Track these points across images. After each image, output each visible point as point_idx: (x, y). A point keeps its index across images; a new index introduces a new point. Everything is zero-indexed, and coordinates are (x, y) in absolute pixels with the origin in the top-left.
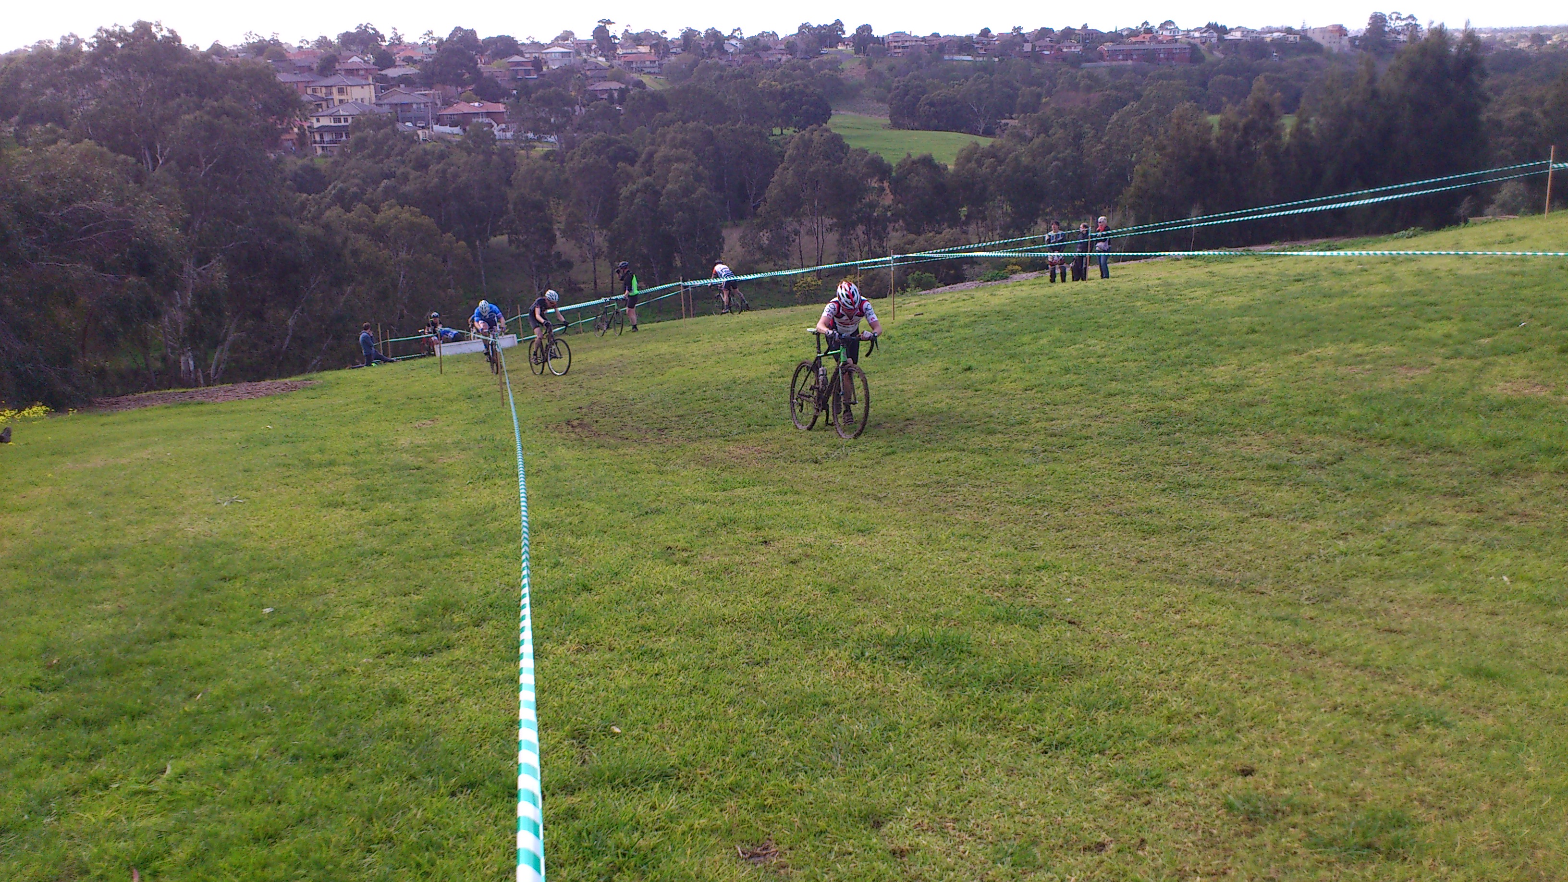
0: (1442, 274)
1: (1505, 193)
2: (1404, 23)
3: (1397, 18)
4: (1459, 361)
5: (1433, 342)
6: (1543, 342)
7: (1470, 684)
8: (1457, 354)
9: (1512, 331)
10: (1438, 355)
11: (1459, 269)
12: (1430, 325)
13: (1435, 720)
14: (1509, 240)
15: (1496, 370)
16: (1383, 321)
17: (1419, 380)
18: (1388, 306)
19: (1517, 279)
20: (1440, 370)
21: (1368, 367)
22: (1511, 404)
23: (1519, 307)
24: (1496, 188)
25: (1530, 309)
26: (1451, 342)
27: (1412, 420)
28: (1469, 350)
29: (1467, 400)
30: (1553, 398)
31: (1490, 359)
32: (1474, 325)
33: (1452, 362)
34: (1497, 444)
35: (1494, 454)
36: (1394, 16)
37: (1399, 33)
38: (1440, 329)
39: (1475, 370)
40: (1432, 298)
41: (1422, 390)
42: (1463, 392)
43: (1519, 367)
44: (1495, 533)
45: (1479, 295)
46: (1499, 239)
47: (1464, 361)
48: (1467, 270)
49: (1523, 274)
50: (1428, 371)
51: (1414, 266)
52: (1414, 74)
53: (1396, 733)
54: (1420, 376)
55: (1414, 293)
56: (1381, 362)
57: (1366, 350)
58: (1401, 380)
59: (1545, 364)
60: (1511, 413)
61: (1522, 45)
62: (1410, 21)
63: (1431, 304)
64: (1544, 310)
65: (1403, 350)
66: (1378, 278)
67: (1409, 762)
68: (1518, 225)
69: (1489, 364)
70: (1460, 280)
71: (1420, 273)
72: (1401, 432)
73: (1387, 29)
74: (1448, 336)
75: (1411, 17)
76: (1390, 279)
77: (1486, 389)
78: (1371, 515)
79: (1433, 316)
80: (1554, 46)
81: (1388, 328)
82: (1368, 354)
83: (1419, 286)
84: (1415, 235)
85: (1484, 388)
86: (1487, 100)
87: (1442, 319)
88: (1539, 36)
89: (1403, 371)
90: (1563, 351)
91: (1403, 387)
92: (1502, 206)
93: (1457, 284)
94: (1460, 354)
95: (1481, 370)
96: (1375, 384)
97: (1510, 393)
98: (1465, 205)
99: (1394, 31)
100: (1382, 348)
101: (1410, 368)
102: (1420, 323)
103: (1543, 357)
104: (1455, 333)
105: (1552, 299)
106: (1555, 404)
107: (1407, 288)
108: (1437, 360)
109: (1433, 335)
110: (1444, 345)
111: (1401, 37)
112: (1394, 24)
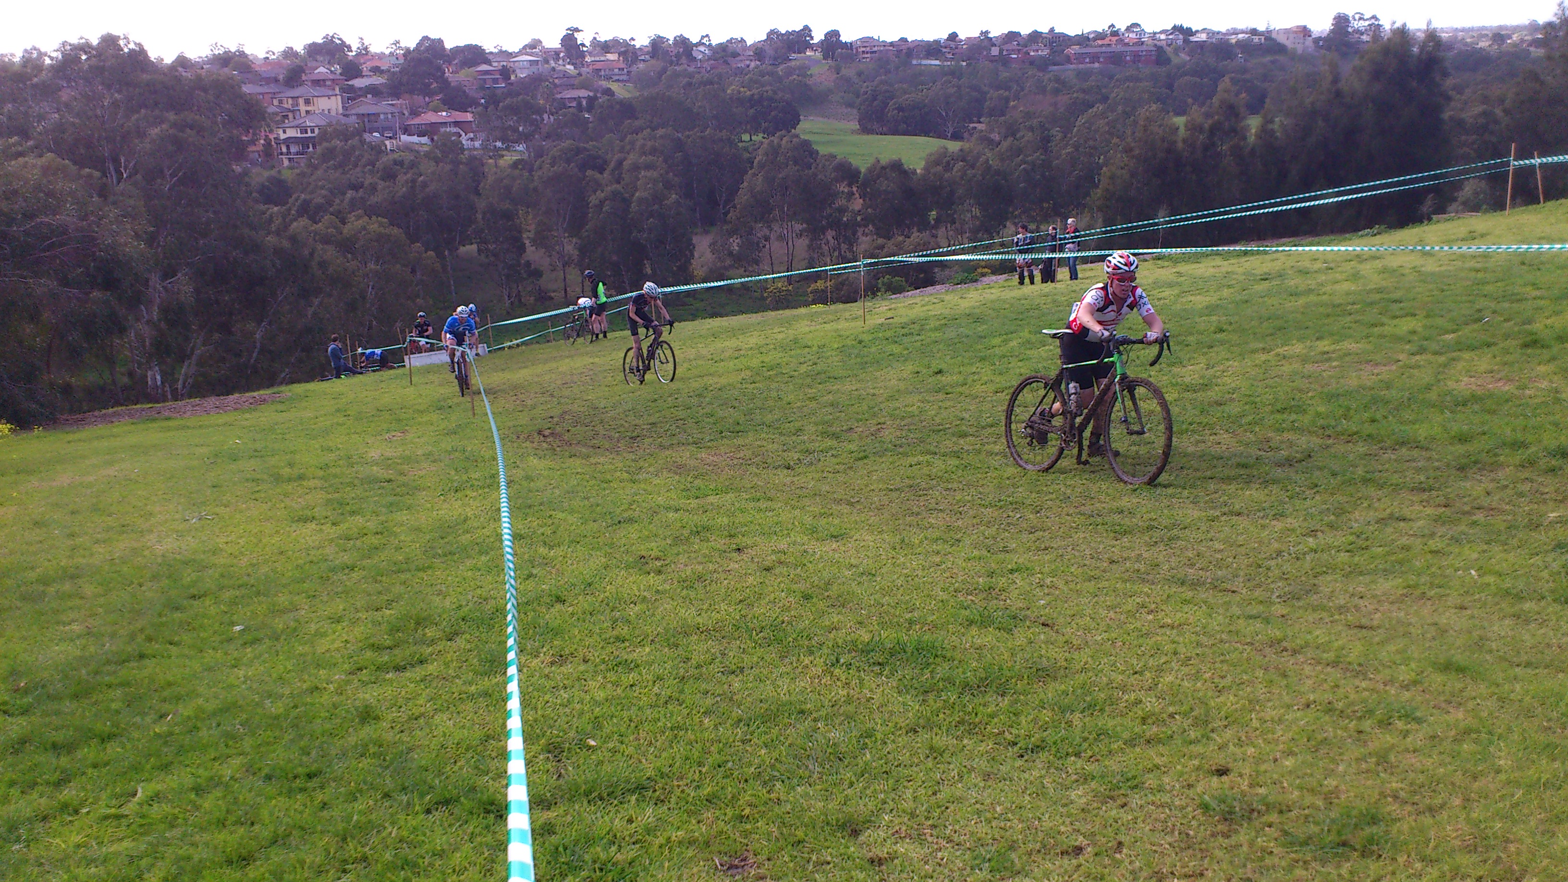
0: (1407, 271)
1: (1467, 191)
2: (1367, 23)
3: (1360, 19)
4: (1423, 357)
5: (1401, 339)
6: (1507, 336)
7: (1439, 678)
8: (1422, 351)
9: (1476, 326)
10: (1403, 351)
11: (1422, 266)
12: (1395, 322)
13: (1407, 716)
14: (1472, 237)
15: (1460, 365)
16: (1349, 319)
17: (1385, 377)
18: (1354, 304)
19: (1480, 275)
20: (1406, 366)
21: (1334, 364)
22: (1475, 398)
23: (1482, 303)
24: (1457, 186)
25: (1493, 305)
26: (1415, 338)
27: (1378, 416)
28: (1434, 346)
29: (1433, 396)
30: (1516, 392)
31: (1455, 354)
32: (1439, 321)
33: (1418, 357)
34: (1463, 439)
35: (1460, 449)
36: (1357, 17)
37: (1362, 34)
38: (1405, 325)
39: (1440, 366)
40: (1398, 295)
41: (1388, 386)
42: (1428, 388)
43: (1483, 362)
44: (1463, 528)
45: (1443, 291)
46: (1461, 236)
47: (1429, 357)
48: (1430, 266)
49: (1485, 270)
50: (1394, 367)
51: (1378, 264)
52: (1377, 74)
53: (1369, 730)
54: (1386, 372)
55: (1379, 291)
56: (1347, 359)
57: (1333, 347)
58: (1366, 377)
59: (1507, 358)
60: (1476, 407)
61: (1483, 44)
62: (1373, 21)
63: (1395, 301)
64: (1506, 305)
65: (1369, 347)
66: (1344, 276)
67: (1382, 758)
68: (1479, 222)
69: (1454, 359)
70: (1423, 277)
71: (1384, 270)
72: (1369, 429)
73: (1350, 30)
74: (1414, 332)
75: (1374, 17)
76: (1355, 276)
77: (1451, 384)
78: (1340, 512)
79: (1398, 313)
80: (1515, 45)
81: (1353, 325)
82: (1334, 352)
83: (1384, 284)
84: (1379, 233)
85: (1449, 383)
86: (1449, 99)
87: (1406, 315)
88: (1499, 36)
89: (1369, 367)
90: (1526, 346)
91: (1369, 384)
92: (1465, 203)
93: (1420, 281)
94: (1425, 350)
95: (1445, 366)
96: (1342, 381)
97: (1474, 388)
98: (1429, 203)
99: (1357, 31)
100: (1348, 345)
101: (1377, 365)
102: (1385, 320)
103: (1507, 352)
104: (1420, 329)
105: (1514, 295)
106: (1519, 398)
107: (1372, 286)
108: (1402, 356)
109: (1398, 331)
110: (1409, 342)
111: (1365, 38)
112: (1357, 25)
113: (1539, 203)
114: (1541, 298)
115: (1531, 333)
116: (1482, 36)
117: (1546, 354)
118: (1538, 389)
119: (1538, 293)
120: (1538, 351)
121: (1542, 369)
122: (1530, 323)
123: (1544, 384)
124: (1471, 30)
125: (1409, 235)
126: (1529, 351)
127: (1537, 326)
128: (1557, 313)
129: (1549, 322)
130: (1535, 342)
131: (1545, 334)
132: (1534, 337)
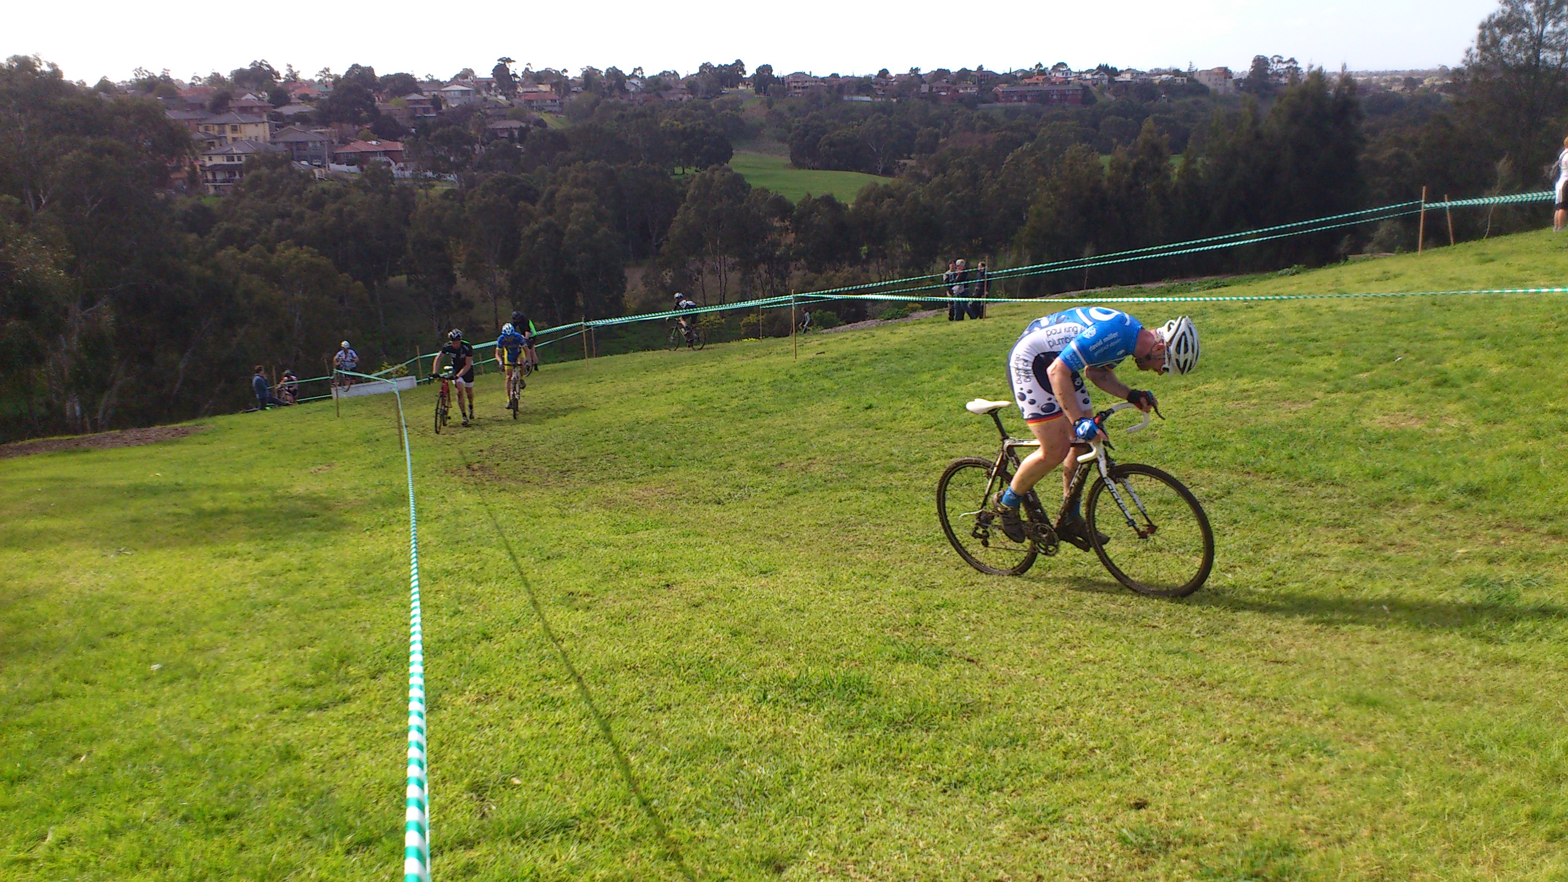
0: (1324, 311)
1: (1382, 232)
2: (1285, 66)
3: (1279, 62)
4: (1339, 395)
5: (1317, 378)
6: (1418, 375)
7: (1351, 712)
8: (1338, 389)
9: (1388, 365)
10: (1319, 389)
11: (1338, 305)
12: (1313, 360)
13: (1319, 749)
14: (1386, 277)
15: (1375, 403)
16: (1268, 357)
17: (1302, 414)
18: (1273, 342)
19: (1393, 315)
20: (1322, 404)
21: (1254, 401)
22: (1388, 436)
23: (1394, 343)
24: (1374, 227)
25: (1405, 344)
26: (1332, 377)
27: (1296, 453)
28: (1349, 385)
29: (1348, 433)
30: (1427, 430)
31: (1369, 393)
32: (1355, 361)
33: (1333, 396)
34: (1377, 476)
35: (1374, 486)
36: (1276, 59)
37: (1281, 76)
38: (1322, 364)
39: (1355, 403)
40: (1314, 334)
41: (1305, 423)
42: (1344, 425)
43: (1397, 400)
44: (1375, 563)
45: (1358, 330)
46: (1376, 276)
47: (1345, 395)
48: (1346, 306)
49: (1398, 310)
50: (1311, 405)
51: (1296, 303)
52: (1295, 116)
53: (1282, 763)
54: (1304, 409)
55: (1295, 330)
56: (1266, 397)
57: (1251, 386)
58: (1285, 414)
59: (1419, 397)
60: (1390, 445)
61: (1396, 88)
62: (1291, 64)
63: (1313, 340)
64: (1418, 345)
65: (1287, 385)
66: (1262, 315)
67: (1295, 791)
68: (1393, 263)
69: (1368, 398)
70: (1339, 316)
71: (1302, 310)
72: (1286, 466)
73: (1269, 72)
74: (1329, 371)
75: (1292, 60)
76: (1274, 316)
77: (1365, 422)
78: (1258, 547)
79: (1315, 352)
80: (1426, 90)
81: (1273, 364)
82: (1253, 389)
83: (1301, 323)
84: (1298, 273)
86: (1364, 141)
87: (1323, 354)
88: (1411, 80)
89: (1287, 405)
90: (1437, 385)
91: (1287, 421)
92: (1380, 243)
93: (1337, 320)
94: (1341, 388)
95: (1360, 404)
96: (1260, 418)
97: (1387, 425)
98: (1345, 244)
99: (1276, 74)
100: (1267, 383)
101: (1294, 402)
102: (1303, 359)
103: (1419, 391)
104: (1336, 368)
105: (1425, 334)
106: (1430, 436)
107: (1290, 325)
108: (1319, 394)
109: (1315, 370)
110: (1325, 380)
111: (1283, 80)
112: (1276, 67)
113: (1449, 244)
114: (1451, 338)
115: (1442, 373)
116: (1394, 81)
117: (1455, 393)
118: (1448, 427)
119: (1446, 333)
120: (1448, 390)
121: (1452, 407)
122: (1440, 362)
123: (1454, 423)
124: (1385, 73)
125: (1326, 275)
126: (1439, 390)
127: (1447, 366)
128: (1466, 353)
129: (1458, 361)
130: (1446, 381)
131: (1455, 374)
132: (1444, 376)
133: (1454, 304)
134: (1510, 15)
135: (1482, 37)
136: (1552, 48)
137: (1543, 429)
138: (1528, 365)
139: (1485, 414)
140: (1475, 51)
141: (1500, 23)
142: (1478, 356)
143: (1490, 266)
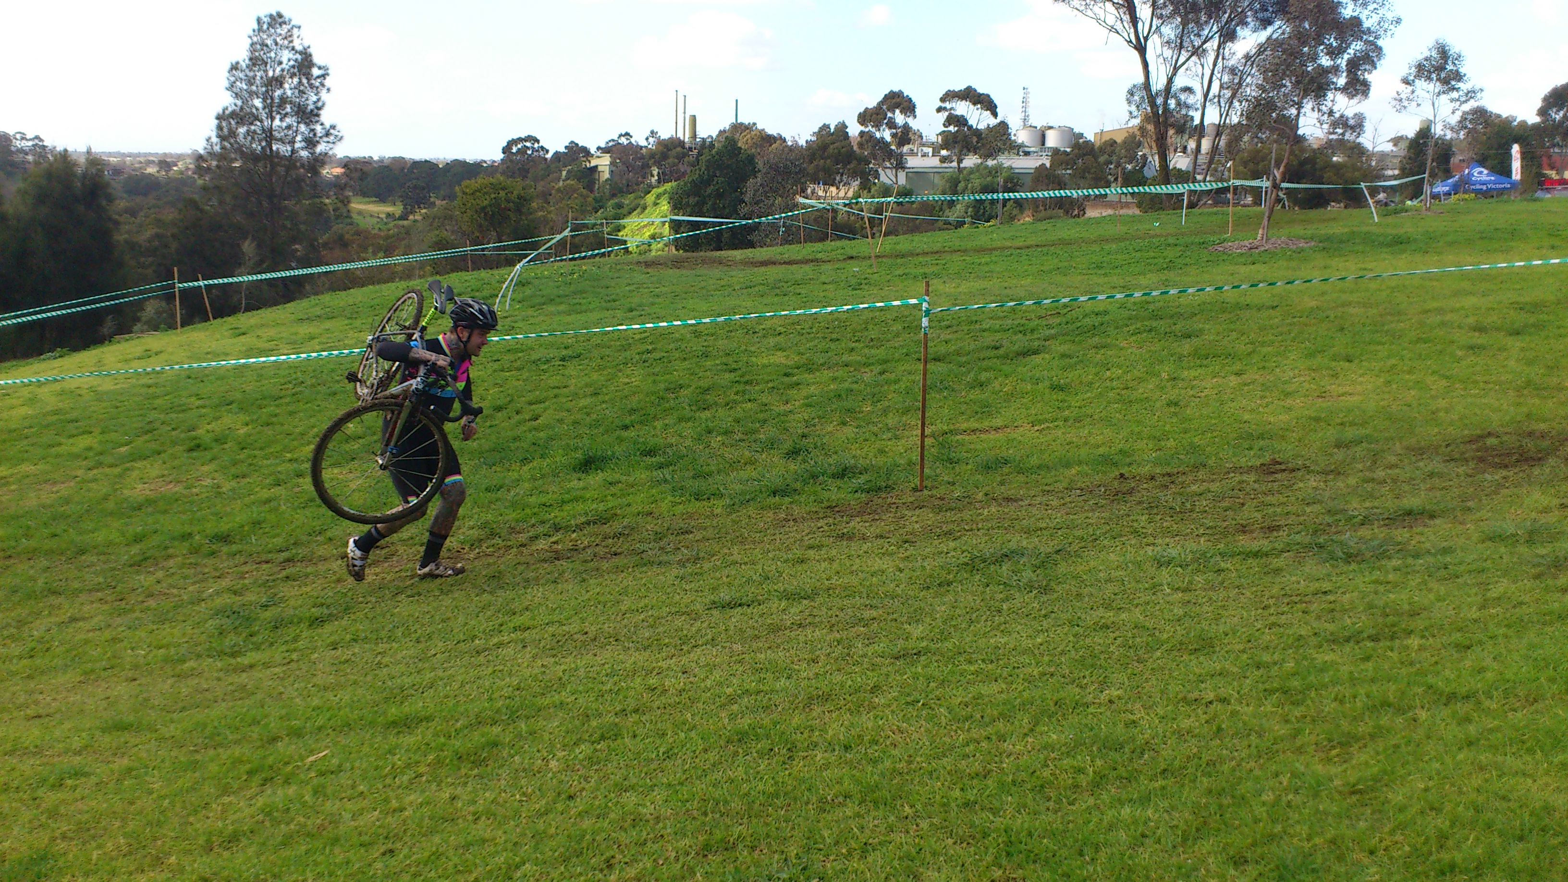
0: (83, 392)
1: (150, 309)
2: (30, 143)
3: (22, 139)
4: (100, 470)
5: (77, 456)
6: (174, 443)
7: (107, 739)
8: (99, 465)
9: (147, 437)
10: (80, 467)
11: (99, 385)
12: (71, 441)
13: (76, 774)
14: (147, 355)
15: (135, 474)
16: (25, 442)
17: (64, 493)
18: (31, 427)
19: (151, 390)
20: (84, 481)
21: (13, 487)
22: (150, 502)
23: (154, 415)
24: (139, 305)
25: (162, 416)
26: (91, 454)
27: (58, 531)
28: (108, 459)
29: (110, 505)
30: (185, 492)
31: (128, 465)
32: (113, 436)
33: (95, 471)
34: (138, 539)
35: (135, 549)
36: (18, 136)
37: (27, 154)
38: (84, 442)
39: (116, 476)
40: (74, 415)
41: (67, 501)
42: (106, 498)
43: (154, 469)
44: (137, 614)
45: (117, 407)
46: (138, 355)
47: (107, 470)
48: (107, 386)
49: (156, 385)
50: (72, 484)
51: (57, 387)
52: (42, 197)
53: (42, 795)
54: (65, 489)
55: (56, 412)
56: (27, 481)
57: (10, 471)
58: (47, 495)
59: (176, 463)
60: (150, 509)
61: (151, 170)
62: (37, 141)
63: (72, 421)
64: (174, 416)
65: (48, 467)
66: (20, 401)
68: (154, 341)
69: (128, 469)
70: (99, 396)
71: (62, 393)
72: (53, 544)
73: (13, 149)
74: (90, 449)
75: (37, 137)
76: (32, 401)
77: (127, 492)
78: (21, 623)
79: (75, 432)
80: (181, 173)
81: (31, 449)
82: (11, 476)
83: (60, 405)
84: (61, 356)
85: (125, 492)
86: (117, 223)
87: (84, 433)
88: (165, 163)
89: (48, 487)
90: (191, 450)
91: (48, 502)
92: (148, 323)
93: (97, 400)
94: (101, 464)
95: (120, 476)
96: (21, 503)
97: (148, 493)
98: (109, 324)
99: (21, 151)
100: (27, 468)
101: (55, 483)
102: (63, 440)
103: (174, 457)
104: (96, 446)
105: (180, 406)
106: (186, 497)
107: (49, 408)
108: (80, 473)
109: (75, 450)
110: (86, 458)
111: (30, 158)
112: (19, 144)
113: (209, 320)
114: (204, 407)
115: (195, 438)
116: (149, 163)
117: (209, 455)
118: (203, 486)
119: (200, 402)
120: (202, 454)
121: (206, 468)
122: (193, 429)
123: (208, 482)
124: (139, 155)
125: (88, 357)
126: (195, 454)
127: (200, 432)
128: (217, 419)
129: (209, 427)
130: (198, 446)
131: (207, 439)
132: (197, 442)
133: (207, 376)
134: (242, 109)
135: (220, 128)
136: (281, 140)
137: (282, 477)
138: (268, 425)
139: (233, 470)
140: (215, 140)
141: (233, 115)
142: (228, 420)
143: (242, 339)
